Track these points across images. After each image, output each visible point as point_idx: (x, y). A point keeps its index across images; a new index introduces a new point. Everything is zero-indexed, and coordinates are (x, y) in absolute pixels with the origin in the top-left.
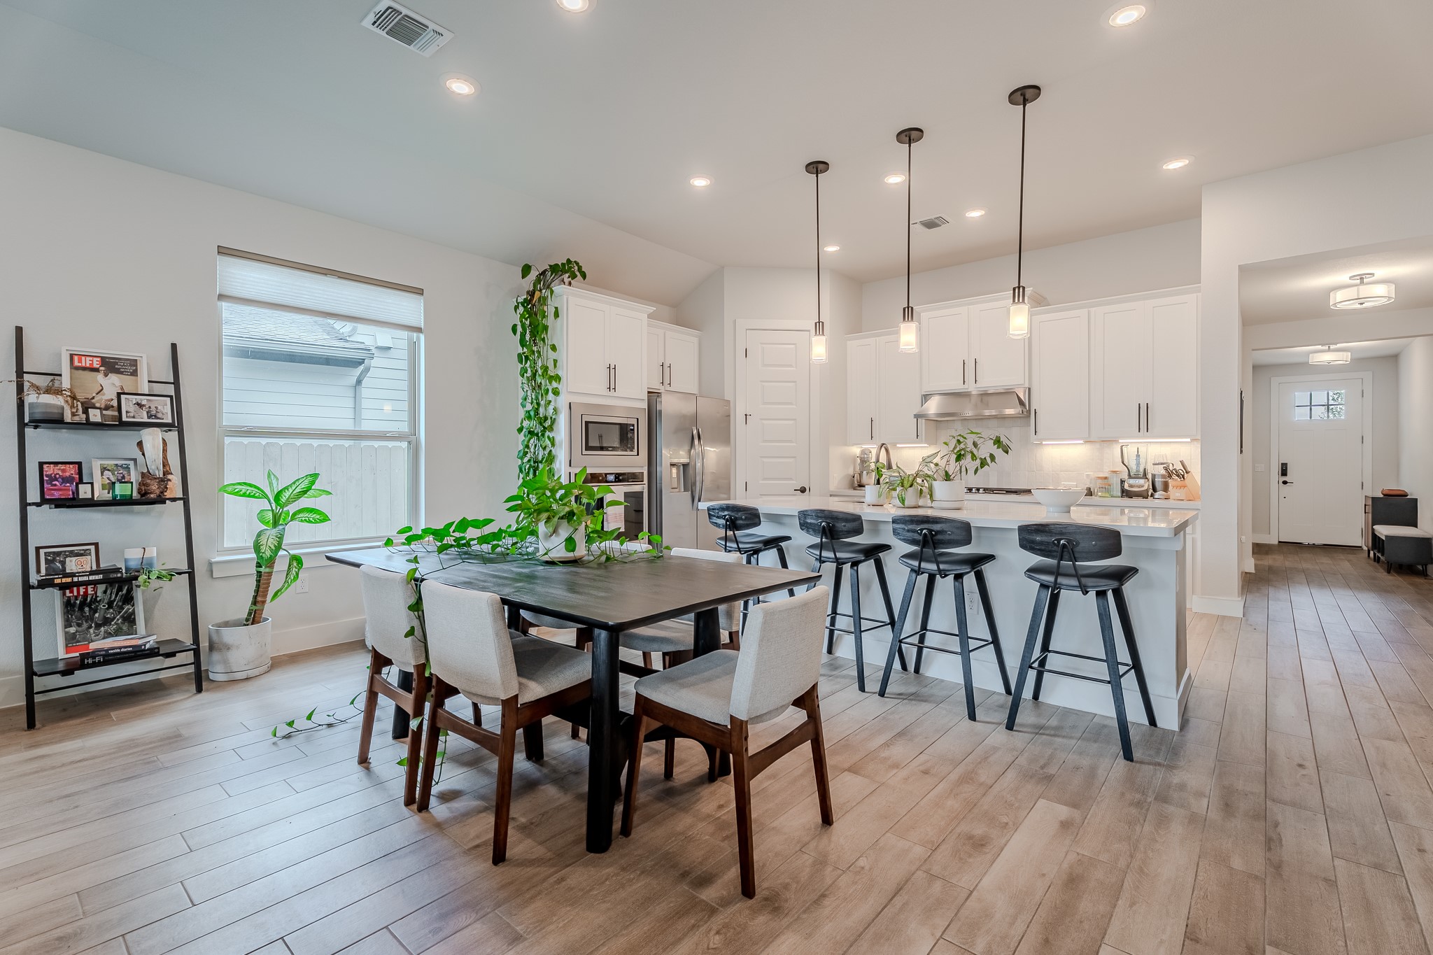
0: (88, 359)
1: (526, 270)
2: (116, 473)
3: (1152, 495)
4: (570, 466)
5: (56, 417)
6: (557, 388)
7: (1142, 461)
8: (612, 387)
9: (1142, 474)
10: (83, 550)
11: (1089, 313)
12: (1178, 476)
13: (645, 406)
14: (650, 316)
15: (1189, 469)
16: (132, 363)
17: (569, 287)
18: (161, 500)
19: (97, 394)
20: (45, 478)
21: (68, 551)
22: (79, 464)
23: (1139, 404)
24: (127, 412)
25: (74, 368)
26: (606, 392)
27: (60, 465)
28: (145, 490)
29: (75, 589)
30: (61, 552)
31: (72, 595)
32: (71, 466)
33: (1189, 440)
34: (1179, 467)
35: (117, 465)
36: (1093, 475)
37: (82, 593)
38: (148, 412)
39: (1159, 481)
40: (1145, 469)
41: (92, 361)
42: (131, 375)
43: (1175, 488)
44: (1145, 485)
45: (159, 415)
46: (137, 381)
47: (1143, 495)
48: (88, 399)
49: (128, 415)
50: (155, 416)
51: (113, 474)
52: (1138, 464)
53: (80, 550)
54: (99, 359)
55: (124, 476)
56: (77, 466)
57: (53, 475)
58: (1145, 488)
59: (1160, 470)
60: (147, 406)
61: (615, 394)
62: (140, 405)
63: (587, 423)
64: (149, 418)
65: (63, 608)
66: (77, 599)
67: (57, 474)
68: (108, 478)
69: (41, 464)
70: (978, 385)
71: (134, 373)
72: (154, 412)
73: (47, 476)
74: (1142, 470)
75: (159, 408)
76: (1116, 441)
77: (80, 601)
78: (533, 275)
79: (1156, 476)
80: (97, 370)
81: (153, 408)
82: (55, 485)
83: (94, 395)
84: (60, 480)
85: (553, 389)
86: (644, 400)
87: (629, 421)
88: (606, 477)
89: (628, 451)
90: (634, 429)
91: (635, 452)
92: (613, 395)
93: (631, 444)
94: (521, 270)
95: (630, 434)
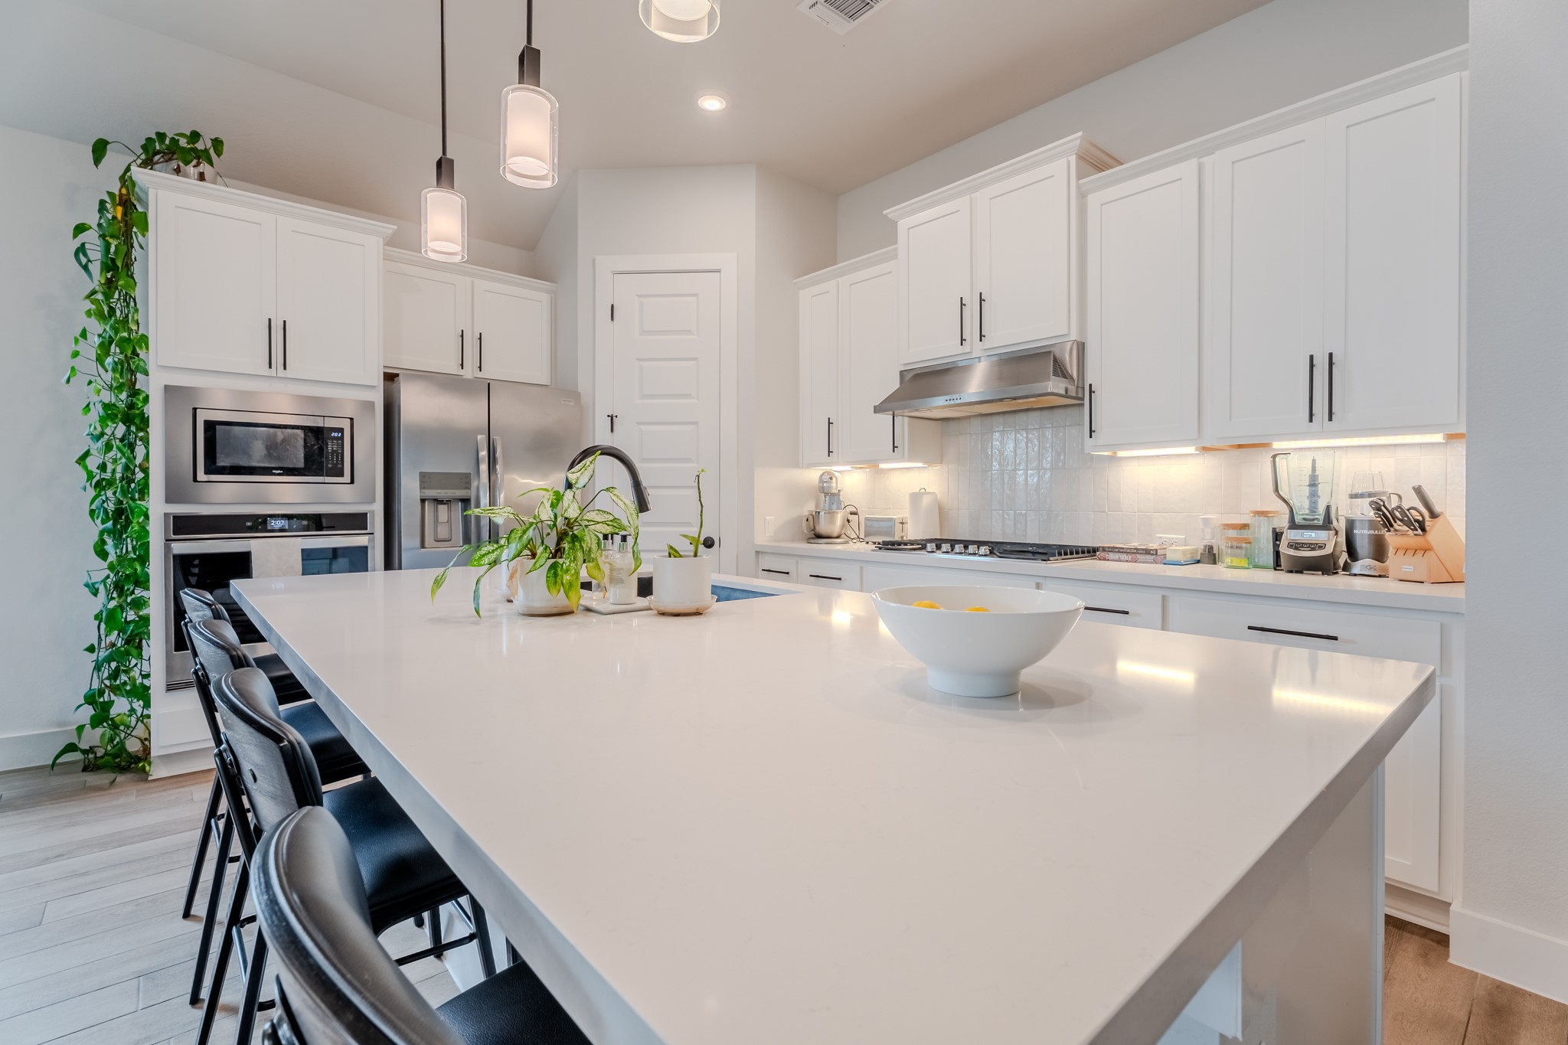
1: (100, 149)
3: (1346, 567)
4: (168, 502)
7: (1322, 490)
8: (277, 359)
9: (1321, 518)
11: (1200, 169)
12: (1408, 523)
13: (376, 398)
15: (1437, 509)
17: (175, 177)
23: (1312, 357)
26: (265, 371)
33: (1438, 438)
34: (1411, 501)
36: (1217, 518)
39: (1362, 535)
40: (1328, 508)
43: (1401, 553)
44: (1330, 542)
47: (1325, 566)
52: (1314, 495)
58: (1328, 550)
59: (1364, 511)
61: (287, 374)
63: (209, 425)
70: (987, 343)
74: (1321, 510)
76: (1266, 445)
79: (1357, 524)
86: (373, 387)
87: (330, 423)
88: (265, 522)
89: (327, 476)
90: (342, 438)
91: (347, 478)
92: (282, 376)
93: (335, 464)
94: (93, 152)
95: (331, 447)
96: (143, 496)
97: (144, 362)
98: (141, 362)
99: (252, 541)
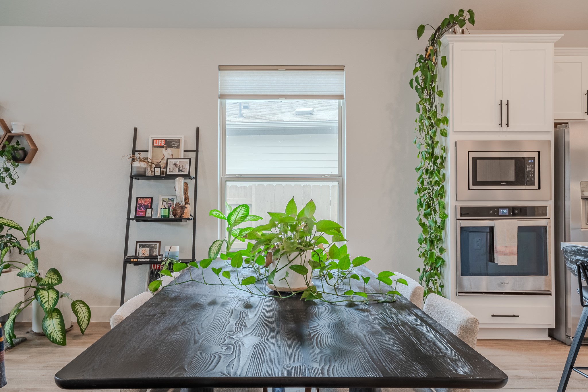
0: (160, 141)
1: (421, 31)
2: (168, 203)
4: (456, 200)
5: (142, 173)
6: (444, 129)
8: (504, 122)
10: (154, 245)
13: (551, 138)
14: (557, 45)
16: (178, 141)
17: (454, 35)
18: (180, 220)
19: (162, 160)
20: (138, 206)
21: (148, 245)
22: (152, 198)
24: (170, 169)
25: (154, 147)
26: (498, 129)
27: (144, 199)
28: (175, 213)
29: (155, 265)
30: (146, 245)
31: (154, 268)
32: (149, 199)
35: (169, 199)
37: (158, 268)
38: (178, 169)
41: (161, 142)
42: (177, 148)
45: (183, 170)
46: (179, 151)
48: (158, 163)
49: (170, 170)
50: (181, 170)
51: (167, 204)
53: (153, 245)
54: (164, 141)
55: (171, 205)
56: (151, 199)
57: (141, 204)
60: (179, 165)
61: (509, 129)
62: (175, 165)
63: (475, 160)
64: (179, 172)
65: (149, 274)
66: (155, 271)
67: (143, 203)
68: (164, 206)
69: (137, 198)
71: (178, 147)
72: (181, 168)
73: (139, 204)
75: (184, 166)
77: (156, 272)
78: (428, 33)
80: (162, 147)
81: (181, 166)
82: (141, 209)
83: (161, 160)
84: (143, 206)
85: (441, 131)
86: (548, 132)
87: (528, 155)
88: (498, 212)
89: (527, 185)
90: (534, 163)
91: (536, 186)
92: (506, 131)
93: (530, 178)
94: (417, 32)
95: (528, 168)
96: (442, 197)
97: (446, 130)
98: (445, 130)
99: (495, 221)
